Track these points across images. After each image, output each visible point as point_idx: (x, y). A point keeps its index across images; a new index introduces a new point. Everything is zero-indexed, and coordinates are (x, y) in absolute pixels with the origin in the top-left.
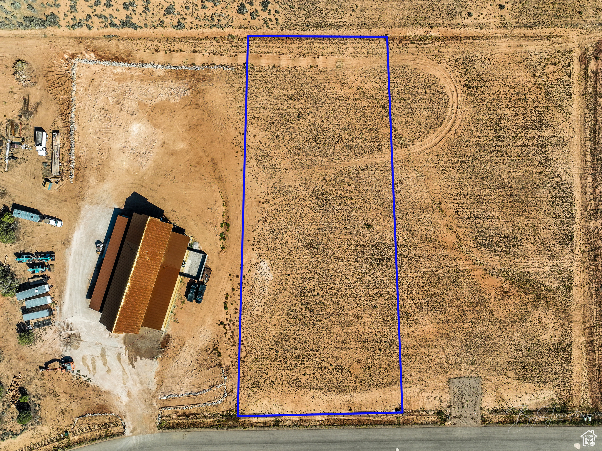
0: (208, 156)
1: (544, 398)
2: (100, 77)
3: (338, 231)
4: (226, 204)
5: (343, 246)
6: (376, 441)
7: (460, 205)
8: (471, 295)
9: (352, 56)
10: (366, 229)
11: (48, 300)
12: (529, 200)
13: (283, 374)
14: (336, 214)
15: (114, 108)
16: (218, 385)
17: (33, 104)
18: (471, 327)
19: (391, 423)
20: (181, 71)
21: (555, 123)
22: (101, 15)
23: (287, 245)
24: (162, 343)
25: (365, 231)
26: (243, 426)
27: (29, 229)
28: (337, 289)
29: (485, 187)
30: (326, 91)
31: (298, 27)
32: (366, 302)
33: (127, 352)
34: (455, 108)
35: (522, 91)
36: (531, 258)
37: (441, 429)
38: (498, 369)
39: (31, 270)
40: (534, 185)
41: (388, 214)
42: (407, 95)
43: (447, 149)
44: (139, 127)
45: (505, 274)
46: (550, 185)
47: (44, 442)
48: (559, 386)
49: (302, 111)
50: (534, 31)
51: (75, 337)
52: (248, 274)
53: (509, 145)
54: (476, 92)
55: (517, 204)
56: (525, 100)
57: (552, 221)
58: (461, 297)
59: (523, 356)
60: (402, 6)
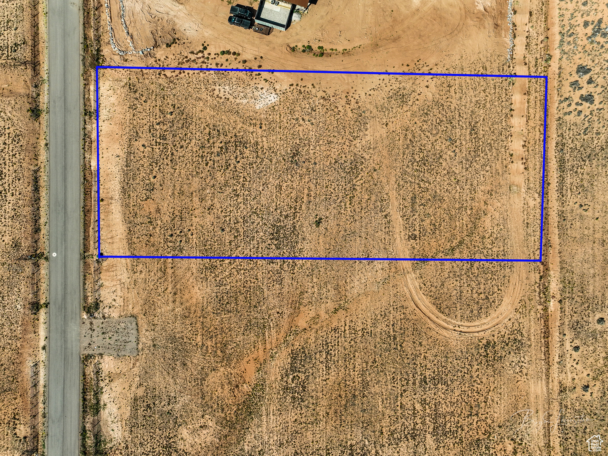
0: (404, 32)
1: (113, 430)
3: (313, 187)
4: (346, 52)
5: (294, 192)
6: (65, 230)
7: (343, 334)
8: (235, 344)
9: (524, 204)
10: (315, 220)
12: (349, 418)
13: (145, 120)
14: (333, 184)
16: (133, 43)
18: (197, 345)
19: (86, 248)
21: (442, 451)
23: (297, 126)
25: (312, 219)
26: (85, 73)
28: (243, 185)
29: (364, 364)
30: (482, 173)
31: (560, 139)
34: (460, 329)
35: (481, 411)
36: (278, 418)
37: (78, 306)
38: (147, 375)
40: (367, 424)
41: (332, 247)
42: (476, 271)
43: (410, 318)
45: (260, 386)
46: (367, 443)
48: (127, 447)
49: (458, 143)
50: (556, 427)
52: (262, 79)
53: (415, 394)
54: (481, 355)
55: (343, 402)
56: (471, 415)
57: (323, 445)
58: (233, 333)
59: (162, 406)
60: (586, 266)
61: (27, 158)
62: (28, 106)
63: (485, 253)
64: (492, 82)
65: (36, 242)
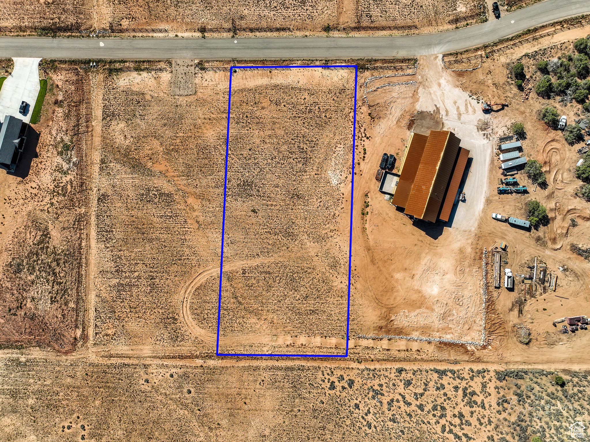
0: (378, 267)
1: (124, 80)
2: (463, 331)
3: (277, 208)
4: (364, 229)
5: (274, 196)
6: (252, 48)
7: (183, 226)
8: (177, 158)
9: (265, 345)
10: (256, 209)
11: (502, 157)
12: (130, 230)
13: (321, 99)
14: (279, 221)
15: (452, 306)
16: (372, 91)
17: (516, 309)
18: (177, 133)
19: (239, 62)
20: (399, 335)
21: (109, 289)
22: (462, 380)
23: (317, 197)
24: (414, 123)
25: (257, 207)
26: (353, 60)
27: (518, 212)
28: (279, 163)
29: (164, 240)
30: (285, 317)
31: (307, 368)
32: (257, 153)
33: (441, 117)
34: (185, 302)
35: (133, 314)
36: (130, 185)
37: (203, 57)
38: (158, 102)
39: (515, 180)
40: (126, 242)
43: (192, 270)
44: (432, 291)
45: (151, 173)
46: (114, 241)
47: (504, 50)
48: (113, 89)
49: (304, 302)
50: (123, 362)
51: (481, 129)
52: (347, 175)
53: (144, 272)
54: (168, 315)
55: (139, 226)
56: (130, 308)
57: (113, 213)
58: (184, 156)
59: (139, 111)
60: (224, 383)
61: (298, 23)
62: (331, 24)
63: (233, 319)
64: (344, 325)
65: (244, 30)
